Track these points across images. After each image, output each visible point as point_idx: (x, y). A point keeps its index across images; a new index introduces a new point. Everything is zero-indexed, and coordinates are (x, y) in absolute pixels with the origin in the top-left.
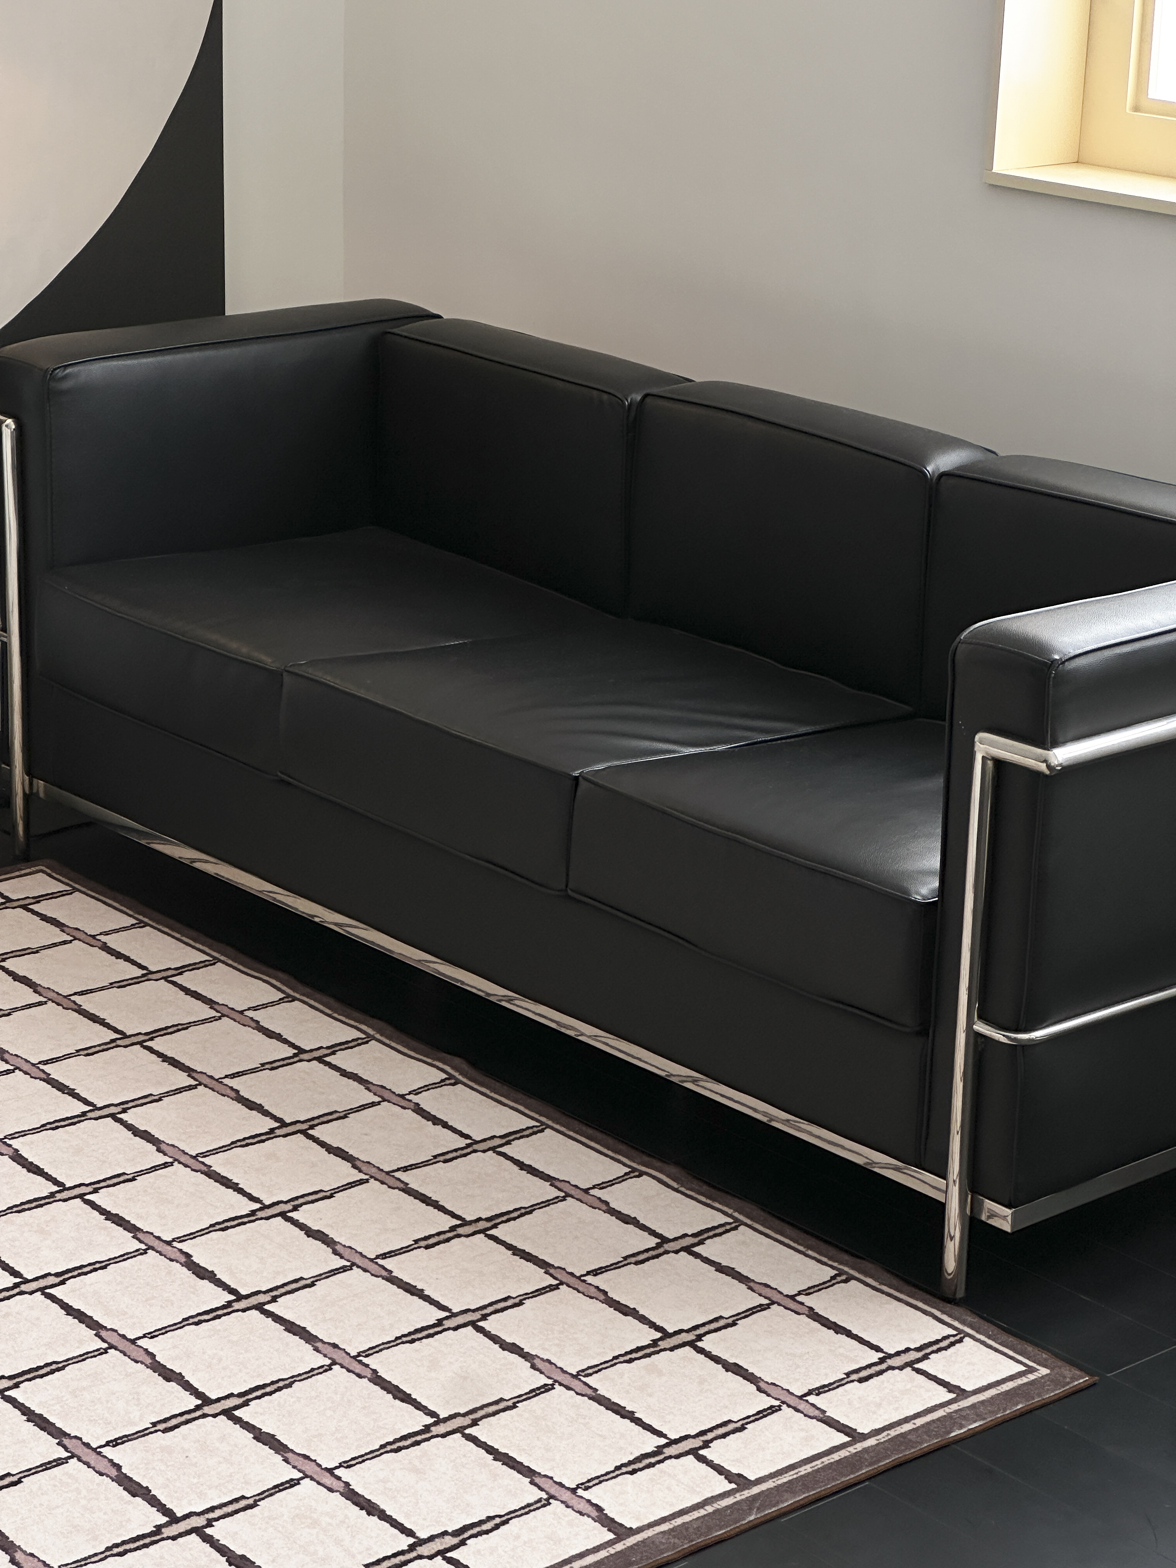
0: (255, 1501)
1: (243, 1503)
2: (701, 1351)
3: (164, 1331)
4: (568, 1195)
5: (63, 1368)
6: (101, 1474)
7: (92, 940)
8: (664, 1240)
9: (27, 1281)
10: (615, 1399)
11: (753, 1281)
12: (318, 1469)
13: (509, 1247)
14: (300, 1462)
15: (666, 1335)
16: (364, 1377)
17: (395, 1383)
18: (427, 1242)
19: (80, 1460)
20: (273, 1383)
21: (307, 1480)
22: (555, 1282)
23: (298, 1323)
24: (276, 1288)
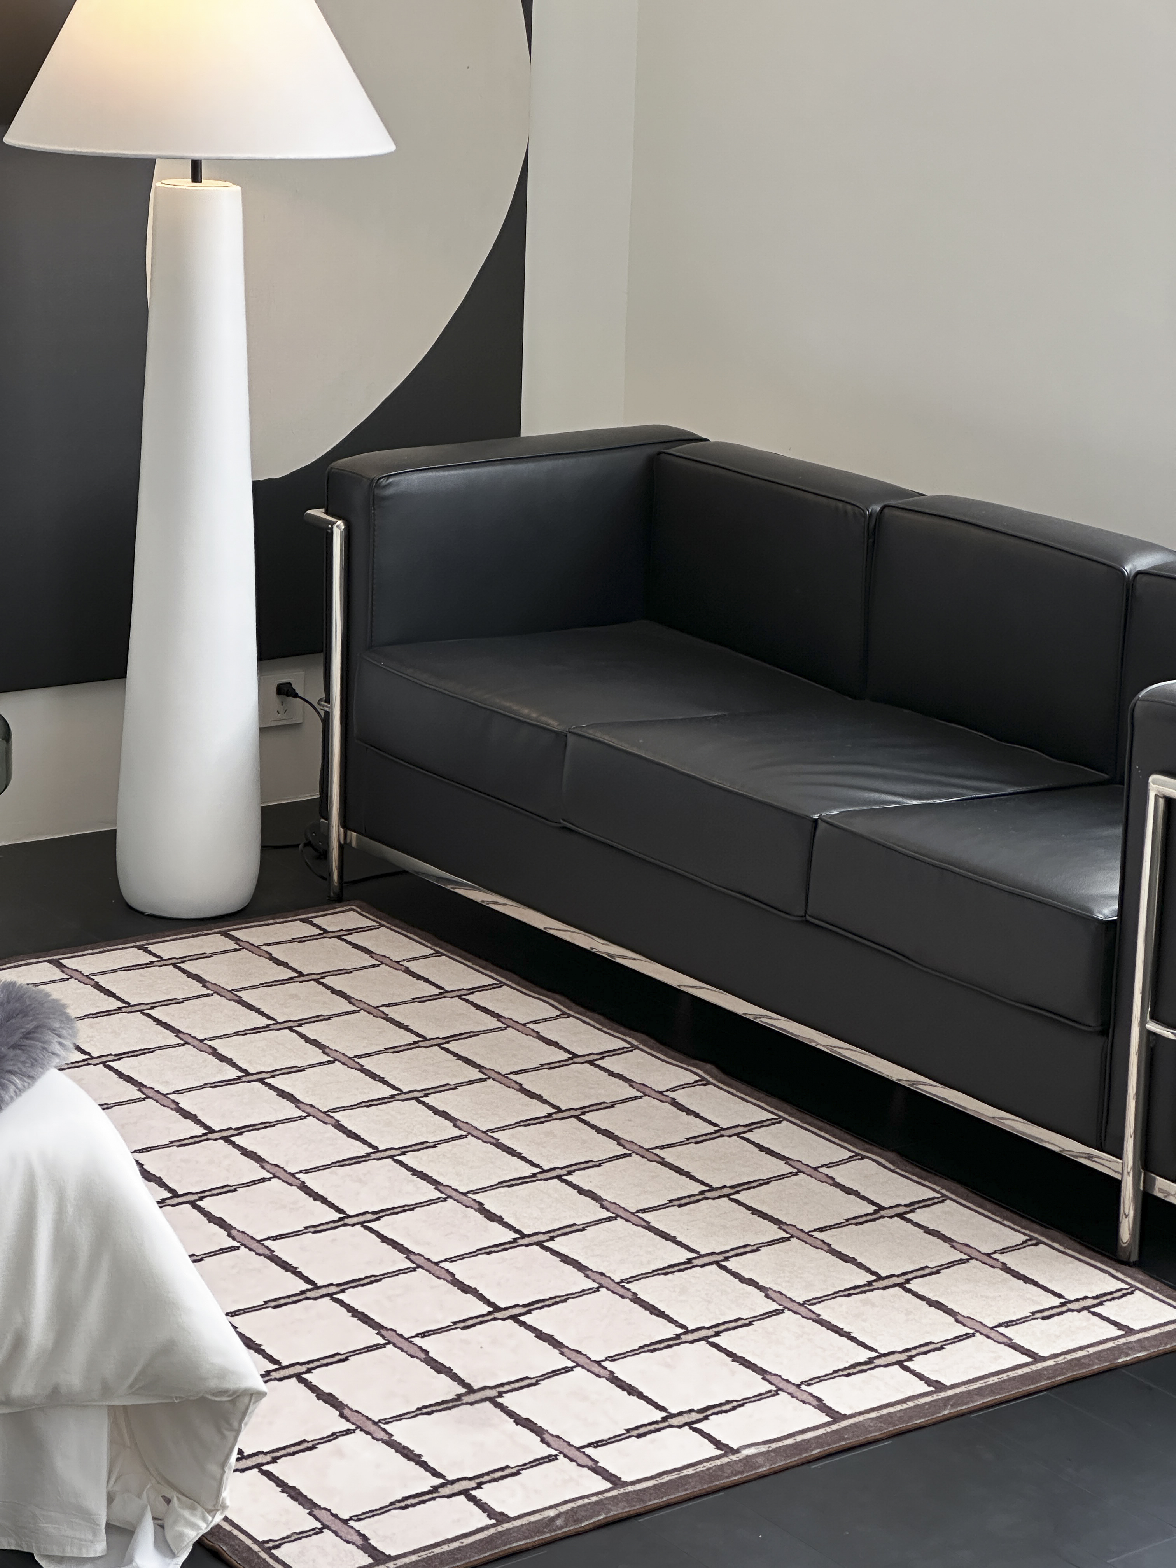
0: (537, 1381)
1: (527, 1382)
2: (909, 1291)
3: (462, 1257)
4: (800, 1171)
5: (380, 1280)
6: (412, 1356)
7: (396, 965)
8: (881, 1208)
9: (349, 1217)
10: (834, 1323)
11: (955, 1241)
12: (589, 1361)
13: (749, 1208)
14: (573, 1355)
15: (880, 1278)
16: (627, 1298)
17: (652, 1303)
18: (680, 1202)
19: (395, 1345)
20: (551, 1298)
21: (579, 1368)
22: (787, 1236)
23: (571, 1256)
24: (554, 1230)
